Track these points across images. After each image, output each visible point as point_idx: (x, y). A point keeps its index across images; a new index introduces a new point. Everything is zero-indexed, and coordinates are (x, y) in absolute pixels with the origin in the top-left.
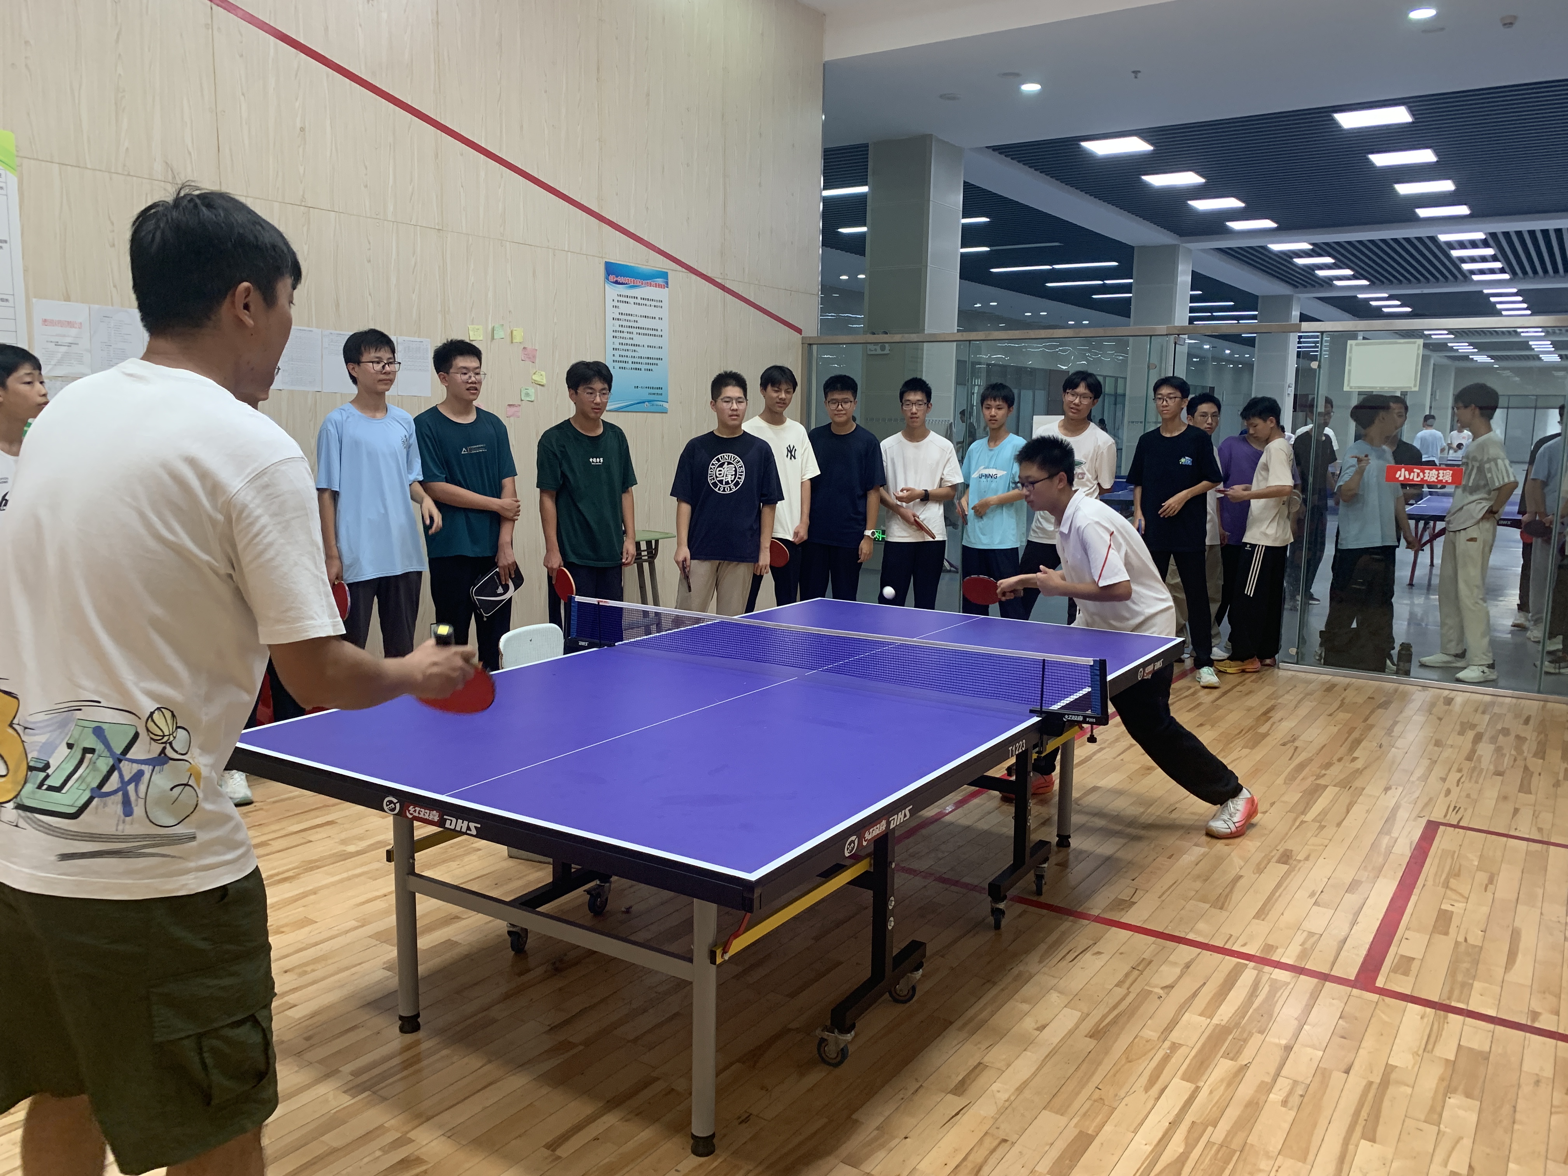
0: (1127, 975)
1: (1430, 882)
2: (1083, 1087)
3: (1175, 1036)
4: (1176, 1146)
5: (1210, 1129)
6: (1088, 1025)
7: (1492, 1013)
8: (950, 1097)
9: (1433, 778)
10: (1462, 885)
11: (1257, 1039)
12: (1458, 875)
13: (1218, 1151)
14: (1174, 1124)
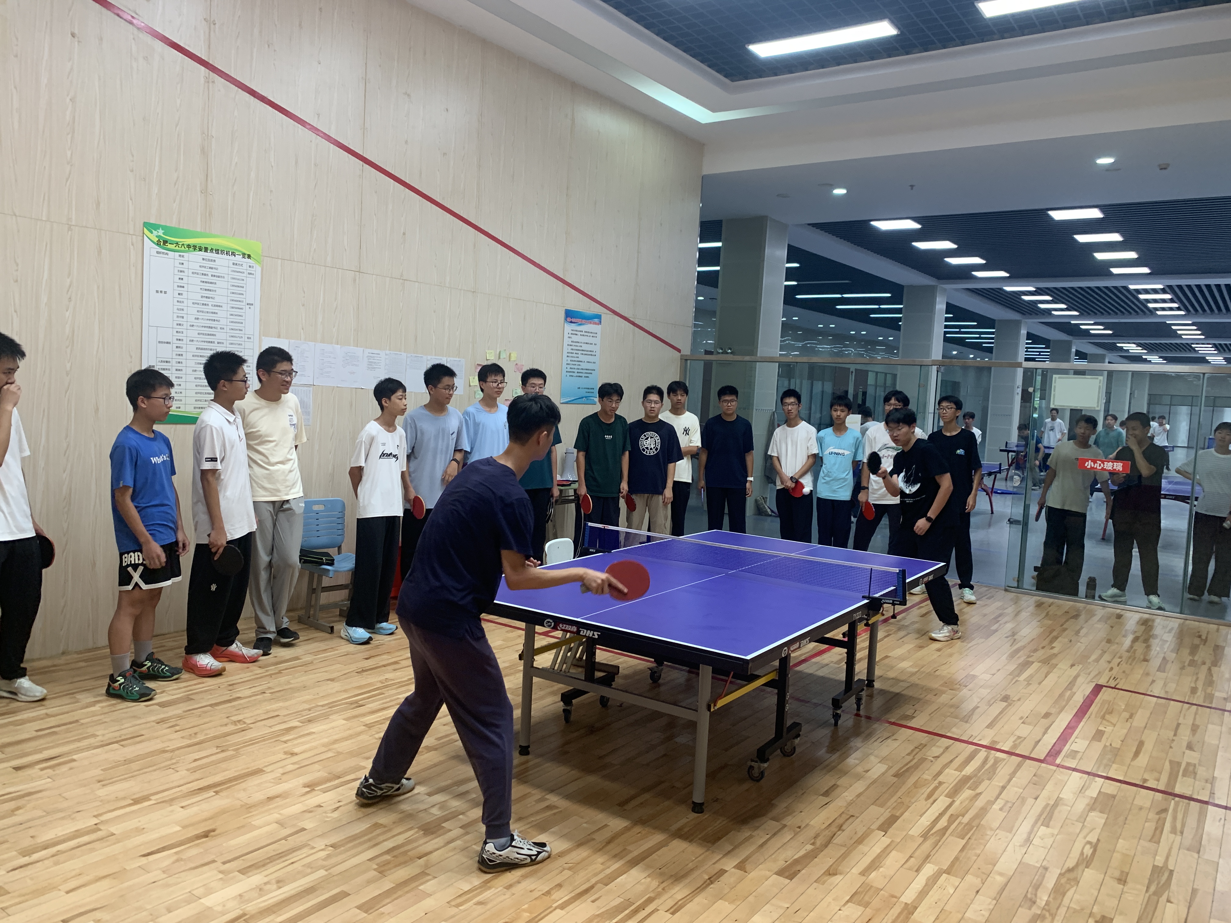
0: (912, 751)
1: (1093, 716)
2: (892, 797)
3: (941, 778)
4: (943, 822)
5: (961, 818)
6: (893, 771)
7: (1121, 778)
8: (821, 797)
9: (1103, 661)
10: (1113, 718)
11: (986, 782)
12: (1111, 713)
13: (965, 826)
14: (941, 815)
